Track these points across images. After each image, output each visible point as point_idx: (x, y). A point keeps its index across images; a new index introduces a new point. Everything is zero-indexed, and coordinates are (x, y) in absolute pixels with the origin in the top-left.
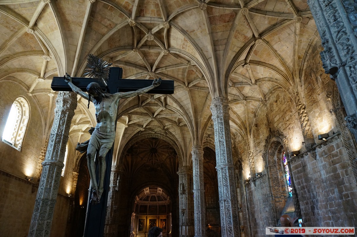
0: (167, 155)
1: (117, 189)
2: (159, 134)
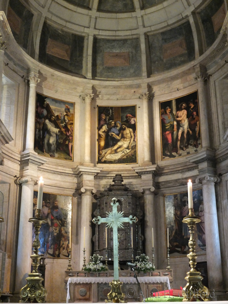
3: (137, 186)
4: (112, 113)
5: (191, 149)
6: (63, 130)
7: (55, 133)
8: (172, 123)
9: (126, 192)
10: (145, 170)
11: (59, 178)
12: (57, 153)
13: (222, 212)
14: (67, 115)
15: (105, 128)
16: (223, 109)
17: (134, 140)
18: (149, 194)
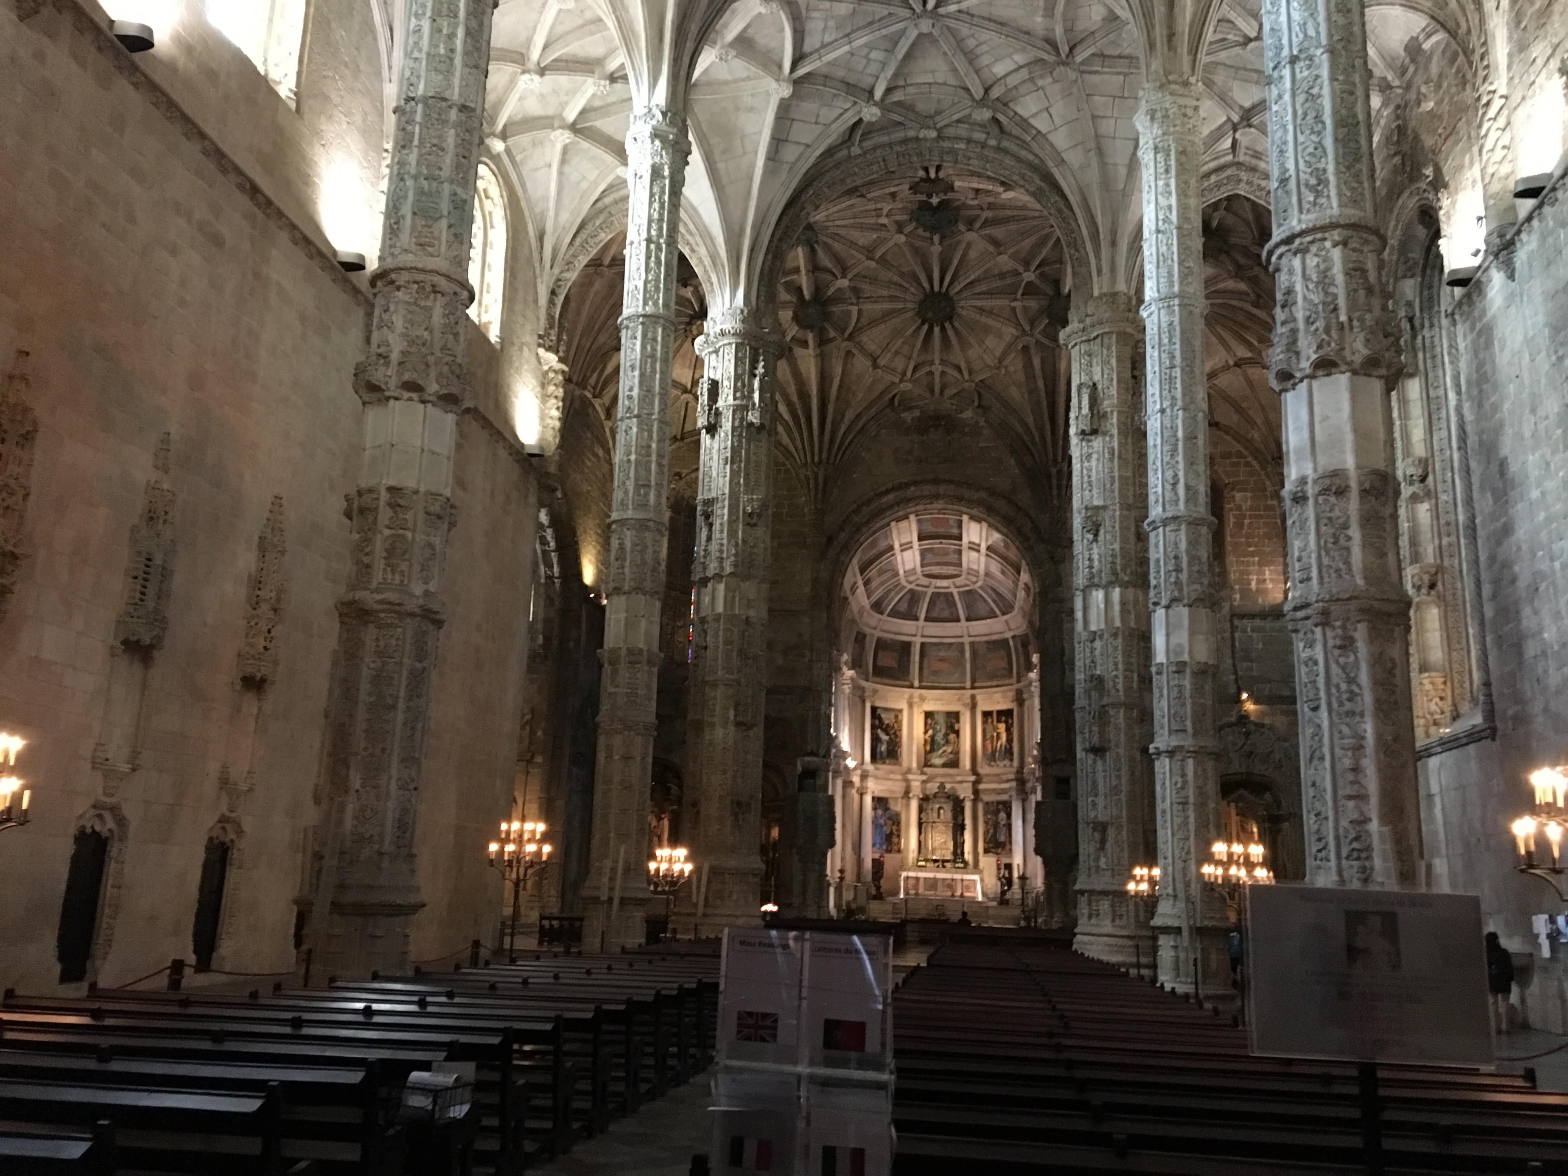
0: (1010, 332)
1: (753, 417)
2: (958, 139)
3: (959, 793)
4: (938, 719)
5: (1006, 763)
6: (892, 737)
7: (887, 741)
8: (992, 734)
9: (949, 797)
11: (890, 783)
12: (888, 760)
14: (896, 722)
18: (969, 800)
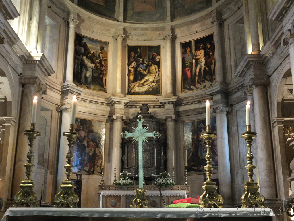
3: (161, 114)
4: (140, 52)
5: (207, 83)
6: (98, 65)
7: (92, 68)
8: (191, 61)
9: (151, 119)
10: (168, 101)
11: (94, 106)
12: (92, 85)
13: (232, 137)
14: (101, 53)
15: (134, 64)
16: (235, 49)
17: (159, 75)
18: (171, 121)
